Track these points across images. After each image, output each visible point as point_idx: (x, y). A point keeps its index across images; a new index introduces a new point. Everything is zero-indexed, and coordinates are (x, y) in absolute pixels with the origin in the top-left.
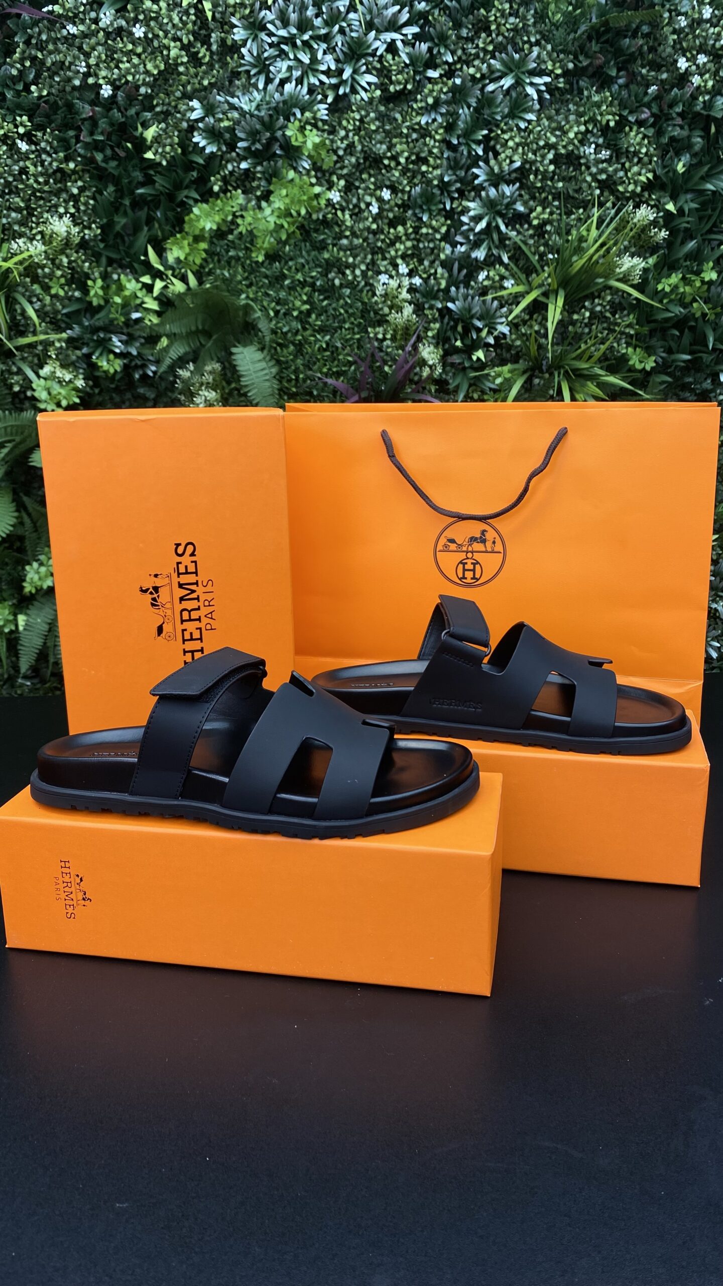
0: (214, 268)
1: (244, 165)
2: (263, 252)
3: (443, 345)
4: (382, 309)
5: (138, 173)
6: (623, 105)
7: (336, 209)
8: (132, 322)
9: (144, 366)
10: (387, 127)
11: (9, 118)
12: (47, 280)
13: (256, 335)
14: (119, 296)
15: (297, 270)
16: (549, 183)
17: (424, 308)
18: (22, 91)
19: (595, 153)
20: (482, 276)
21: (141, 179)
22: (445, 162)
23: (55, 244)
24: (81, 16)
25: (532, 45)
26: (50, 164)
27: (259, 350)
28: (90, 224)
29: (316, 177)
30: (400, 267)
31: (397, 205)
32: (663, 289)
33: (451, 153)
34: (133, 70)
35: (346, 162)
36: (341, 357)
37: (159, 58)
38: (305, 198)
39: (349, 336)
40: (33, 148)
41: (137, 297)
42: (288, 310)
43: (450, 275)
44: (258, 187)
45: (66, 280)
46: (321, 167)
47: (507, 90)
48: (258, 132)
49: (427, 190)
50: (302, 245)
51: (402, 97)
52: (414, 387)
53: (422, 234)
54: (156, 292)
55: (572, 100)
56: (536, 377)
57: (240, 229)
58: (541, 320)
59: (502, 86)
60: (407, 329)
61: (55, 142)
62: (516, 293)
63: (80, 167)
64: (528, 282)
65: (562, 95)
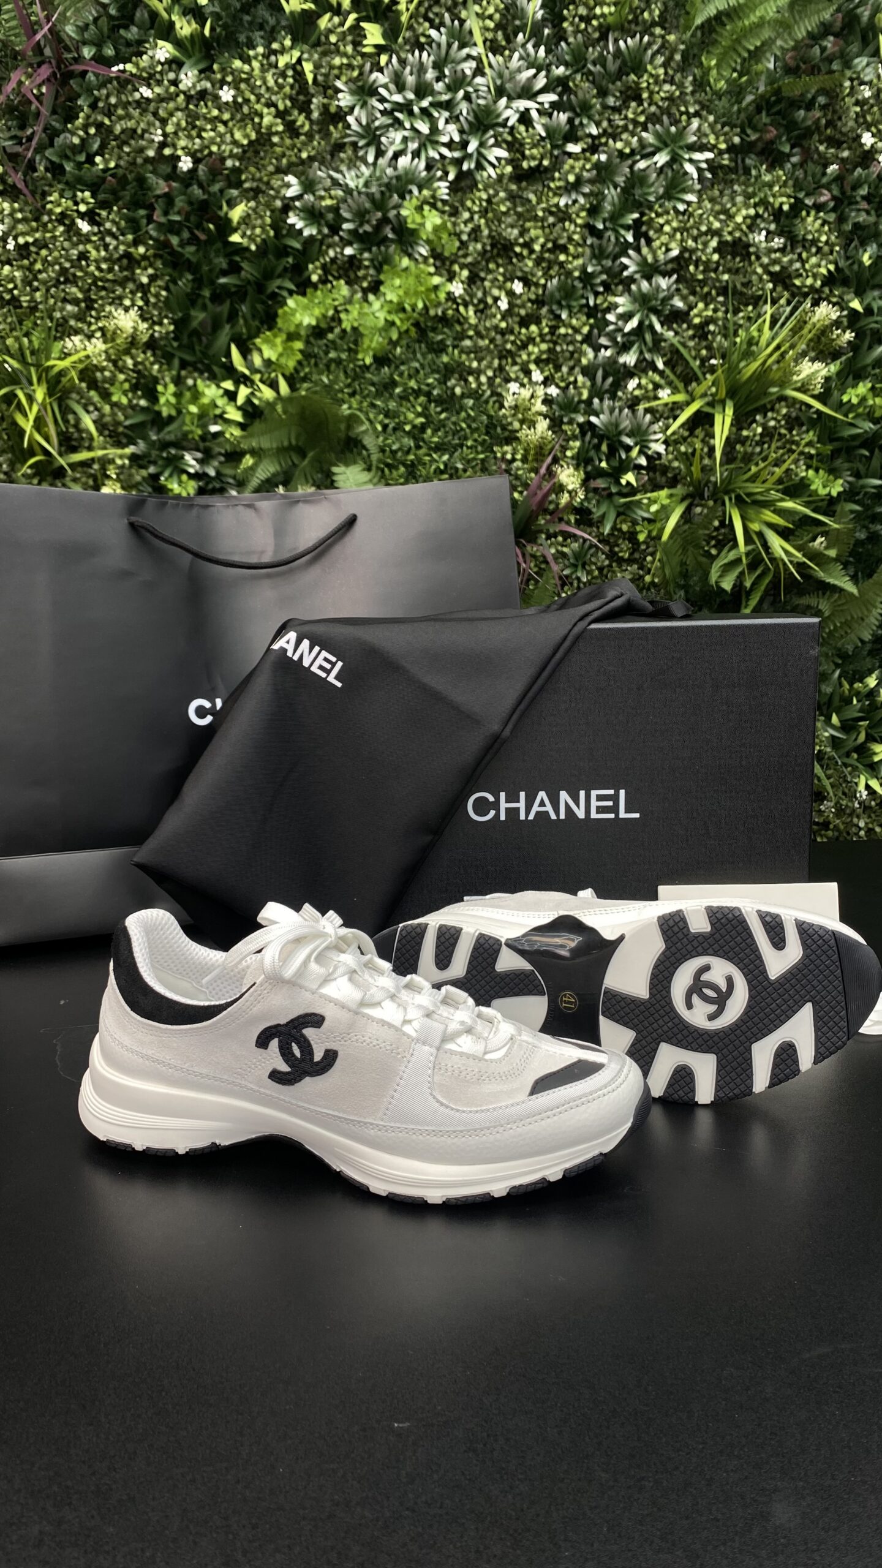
0: (311, 373)
1: (349, 251)
2: (371, 353)
3: (585, 467)
4: (511, 424)
5: (221, 260)
6: (798, 186)
7: (458, 304)
8: (209, 437)
9: (223, 490)
10: (519, 209)
11: (68, 194)
12: (107, 386)
13: (360, 454)
14: (194, 404)
15: (410, 377)
16: (713, 275)
17: (562, 422)
18: (83, 163)
19: (767, 241)
20: (632, 384)
21: (224, 266)
22: (588, 251)
23: (119, 341)
24: (158, 76)
25: (690, 116)
26: (116, 248)
27: (364, 470)
28: (161, 319)
29: (434, 265)
30: (533, 374)
31: (530, 300)
32: (850, 401)
33: (595, 239)
34: (218, 139)
35: (471, 248)
37: (250, 126)
38: (423, 289)
39: (471, 456)
40: (96, 229)
41: (216, 406)
42: (397, 424)
43: (593, 384)
44: (365, 278)
45: (131, 386)
46: (442, 254)
47: (662, 168)
48: (367, 212)
49: (566, 283)
50: (417, 346)
51: (537, 175)
52: (548, 517)
53: (560, 335)
54: (241, 400)
55: (738, 180)
56: (697, 506)
57: (344, 326)
58: (706, 436)
59: (656, 163)
60: (541, 448)
61: (123, 223)
62: (674, 403)
63: (151, 252)
64: (687, 392)
65: (726, 174)
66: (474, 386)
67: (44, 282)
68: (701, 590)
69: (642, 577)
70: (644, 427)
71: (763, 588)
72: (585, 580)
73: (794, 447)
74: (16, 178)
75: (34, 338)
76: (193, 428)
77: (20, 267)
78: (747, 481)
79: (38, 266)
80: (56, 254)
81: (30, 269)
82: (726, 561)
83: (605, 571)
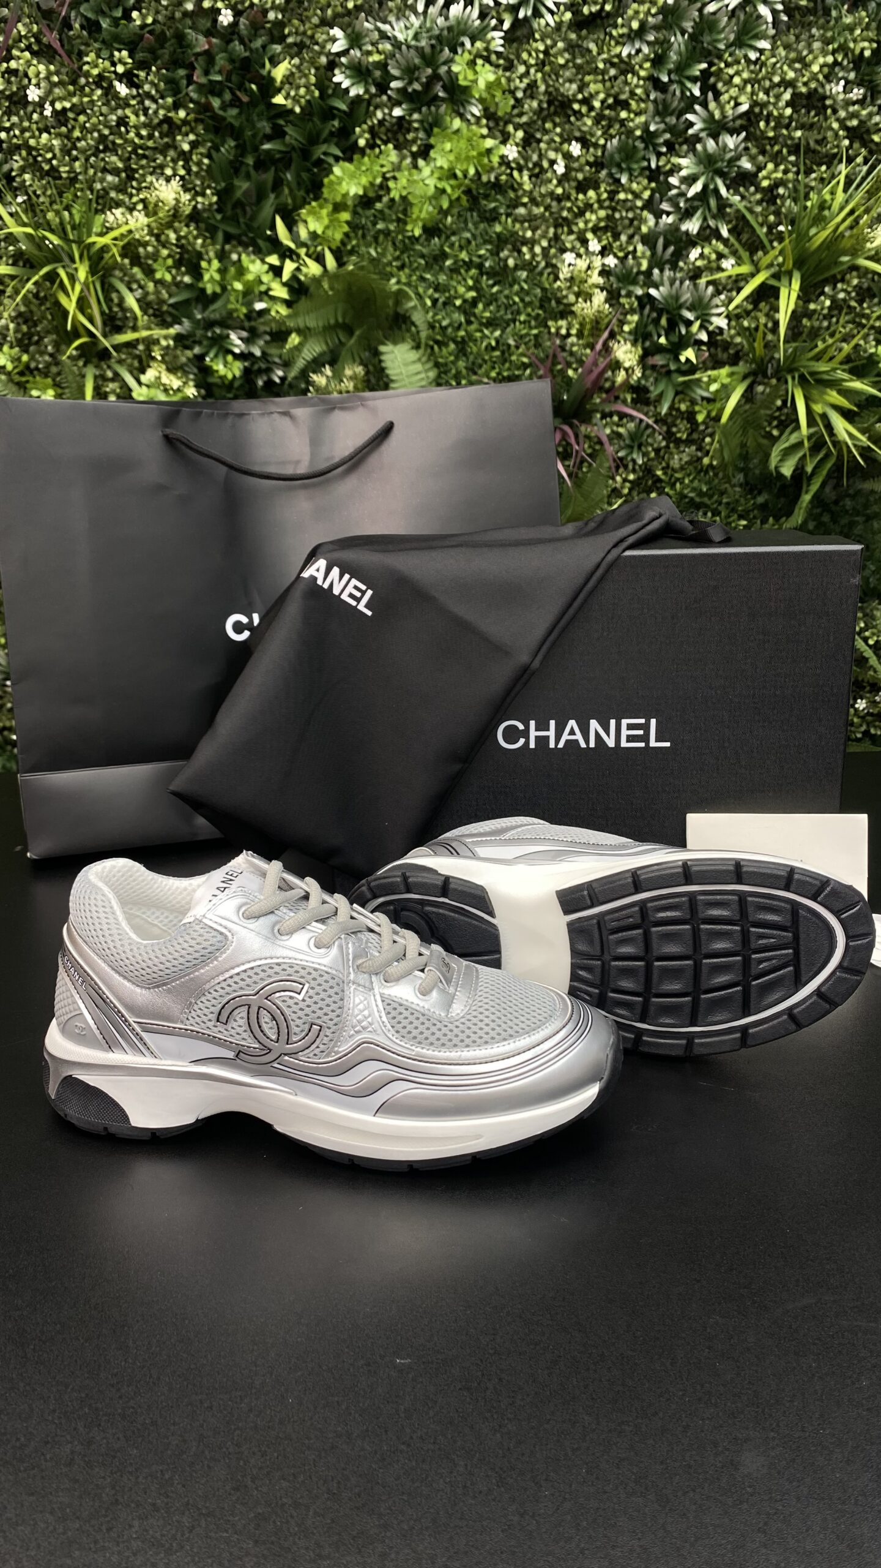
0: (358, 245)
1: (397, 112)
2: (420, 224)
3: (643, 343)
4: (566, 297)
5: (265, 124)
7: (512, 169)
8: (254, 315)
9: (269, 370)
10: (579, 61)
11: (105, 54)
12: (150, 262)
13: (409, 330)
14: (239, 280)
15: (461, 248)
16: (785, 132)
17: (619, 295)
18: (120, 19)
19: (845, 92)
20: (694, 253)
21: (268, 130)
22: (651, 106)
23: (161, 215)
26: (156, 112)
27: (413, 348)
28: (204, 189)
29: (487, 126)
30: (590, 243)
31: (588, 163)
33: (659, 94)
35: (526, 106)
36: (514, 358)
38: (474, 153)
39: (524, 332)
40: (134, 92)
41: (261, 282)
42: (448, 298)
43: (653, 254)
44: (414, 141)
45: (174, 262)
46: (495, 113)
47: (734, 11)
48: (417, 68)
49: (627, 143)
50: (469, 214)
51: (599, 21)
52: (604, 396)
53: (619, 200)
54: (286, 275)
55: (816, 22)
56: (760, 384)
57: (392, 195)
58: (771, 309)
59: (727, 6)
60: (597, 322)
61: (162, 84)
62: (738, 275)
63: (192, 116)
64: (753, 261)
65: (804, 16)
66: (527, 257)
67: (83, 151)
68: (761, 474)
69: (700, 459)
70: (706, 300)
71: (825, 472)
72: (640, 462)
73: (864, 321)
74: (52, 38)
75: (74, 211)
76: (238, 306)
77: (59, 135)
78: (812, 359)
79: (77, 133)
80: (94, 120)
81: (68, 136)
82: (787, 445)
83: (662, 453)
